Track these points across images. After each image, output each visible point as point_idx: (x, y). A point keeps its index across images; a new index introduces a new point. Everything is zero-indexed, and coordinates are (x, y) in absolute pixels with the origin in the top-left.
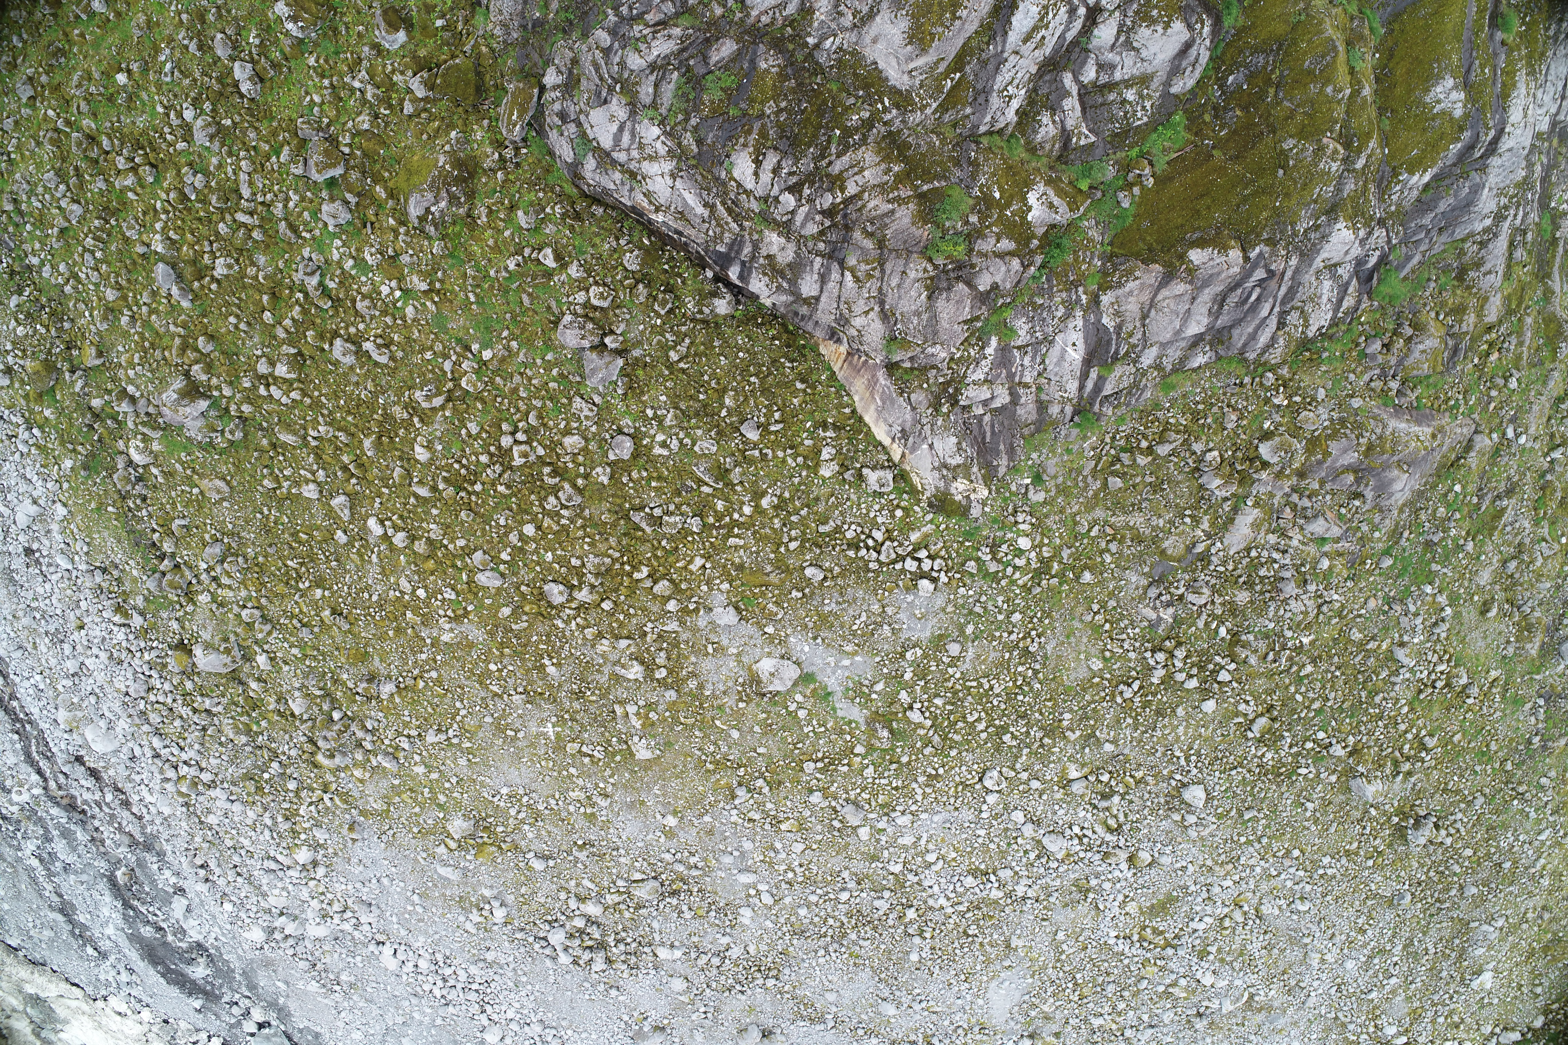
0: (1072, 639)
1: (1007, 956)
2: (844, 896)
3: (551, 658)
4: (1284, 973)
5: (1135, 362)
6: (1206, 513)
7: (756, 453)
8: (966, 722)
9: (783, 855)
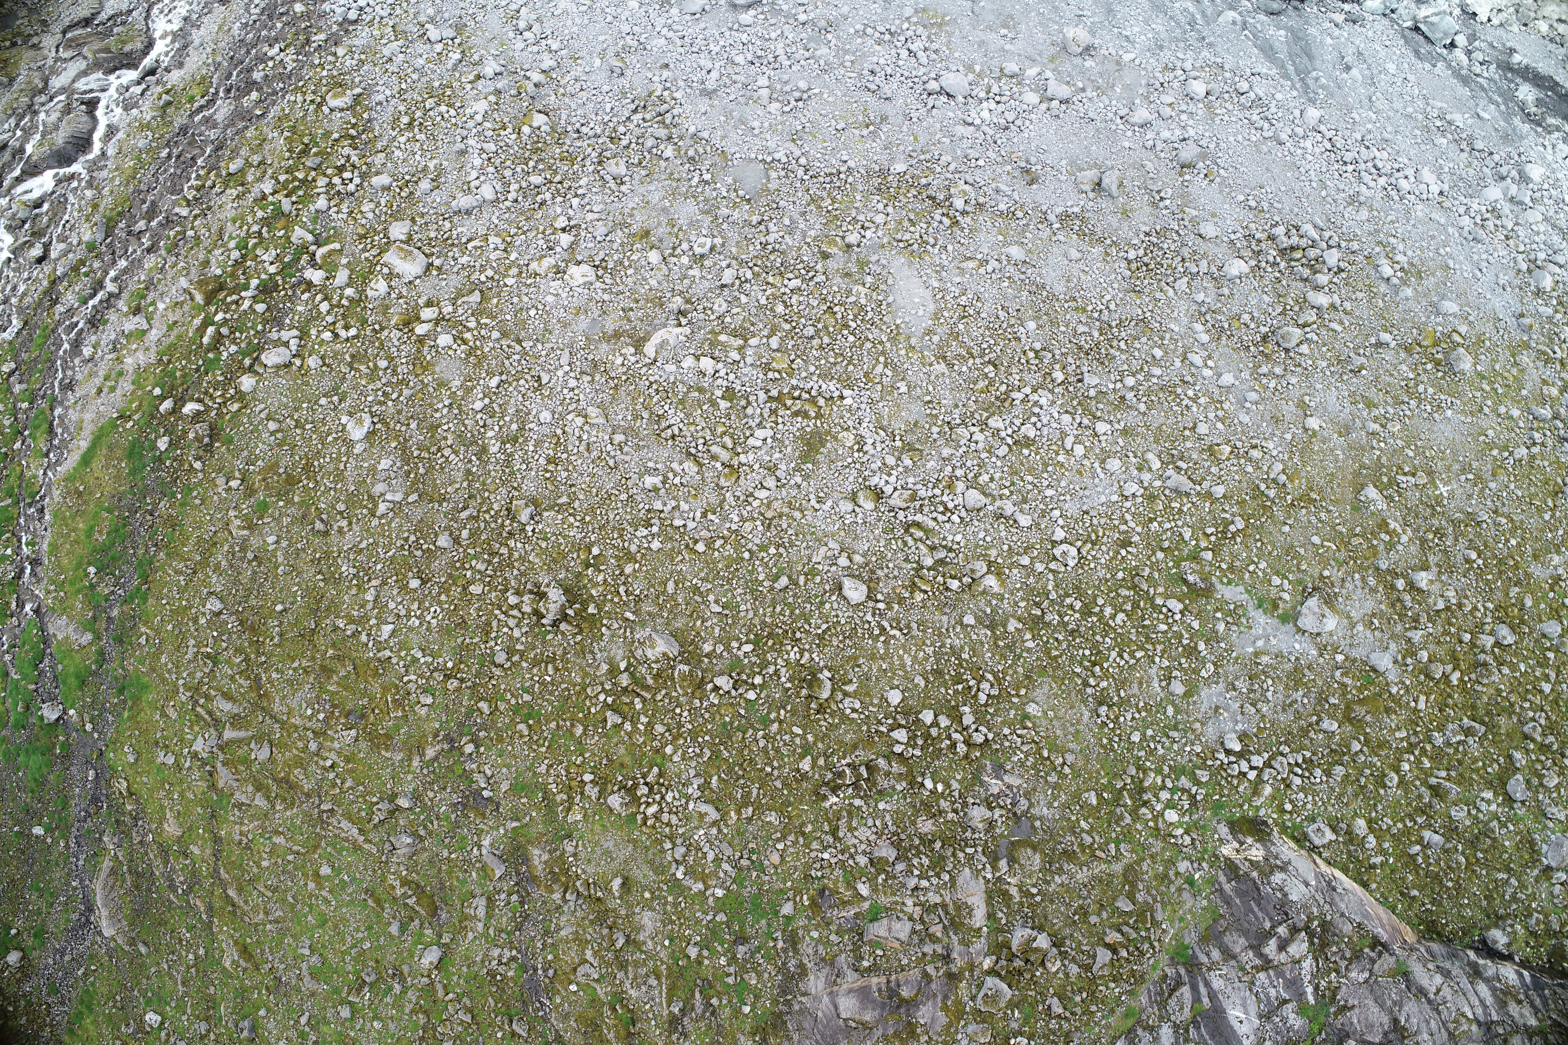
0: (1072, 730)
1: (940, 347)
2: (1130, 381)
3: (1479, 567)
4: (616, 387)
5: (1176, 1026)
6: (1021, 904)
7: (1419, 820)
8: (1124, 611)
9: (1211, 415)
